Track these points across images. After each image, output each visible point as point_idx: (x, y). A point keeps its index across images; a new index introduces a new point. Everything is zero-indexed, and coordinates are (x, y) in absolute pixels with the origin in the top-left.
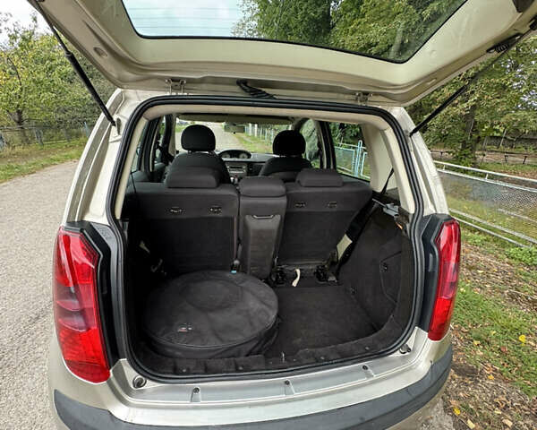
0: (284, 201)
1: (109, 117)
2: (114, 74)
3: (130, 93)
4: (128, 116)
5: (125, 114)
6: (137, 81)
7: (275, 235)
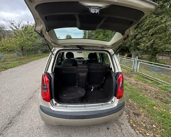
0: (87, 69)
1: (52, 53)
2: (54, 46)
3: (56, 48)
4: (56, 53)
5: (55, 52)
6: (57, 46)
7: (85, 77)
